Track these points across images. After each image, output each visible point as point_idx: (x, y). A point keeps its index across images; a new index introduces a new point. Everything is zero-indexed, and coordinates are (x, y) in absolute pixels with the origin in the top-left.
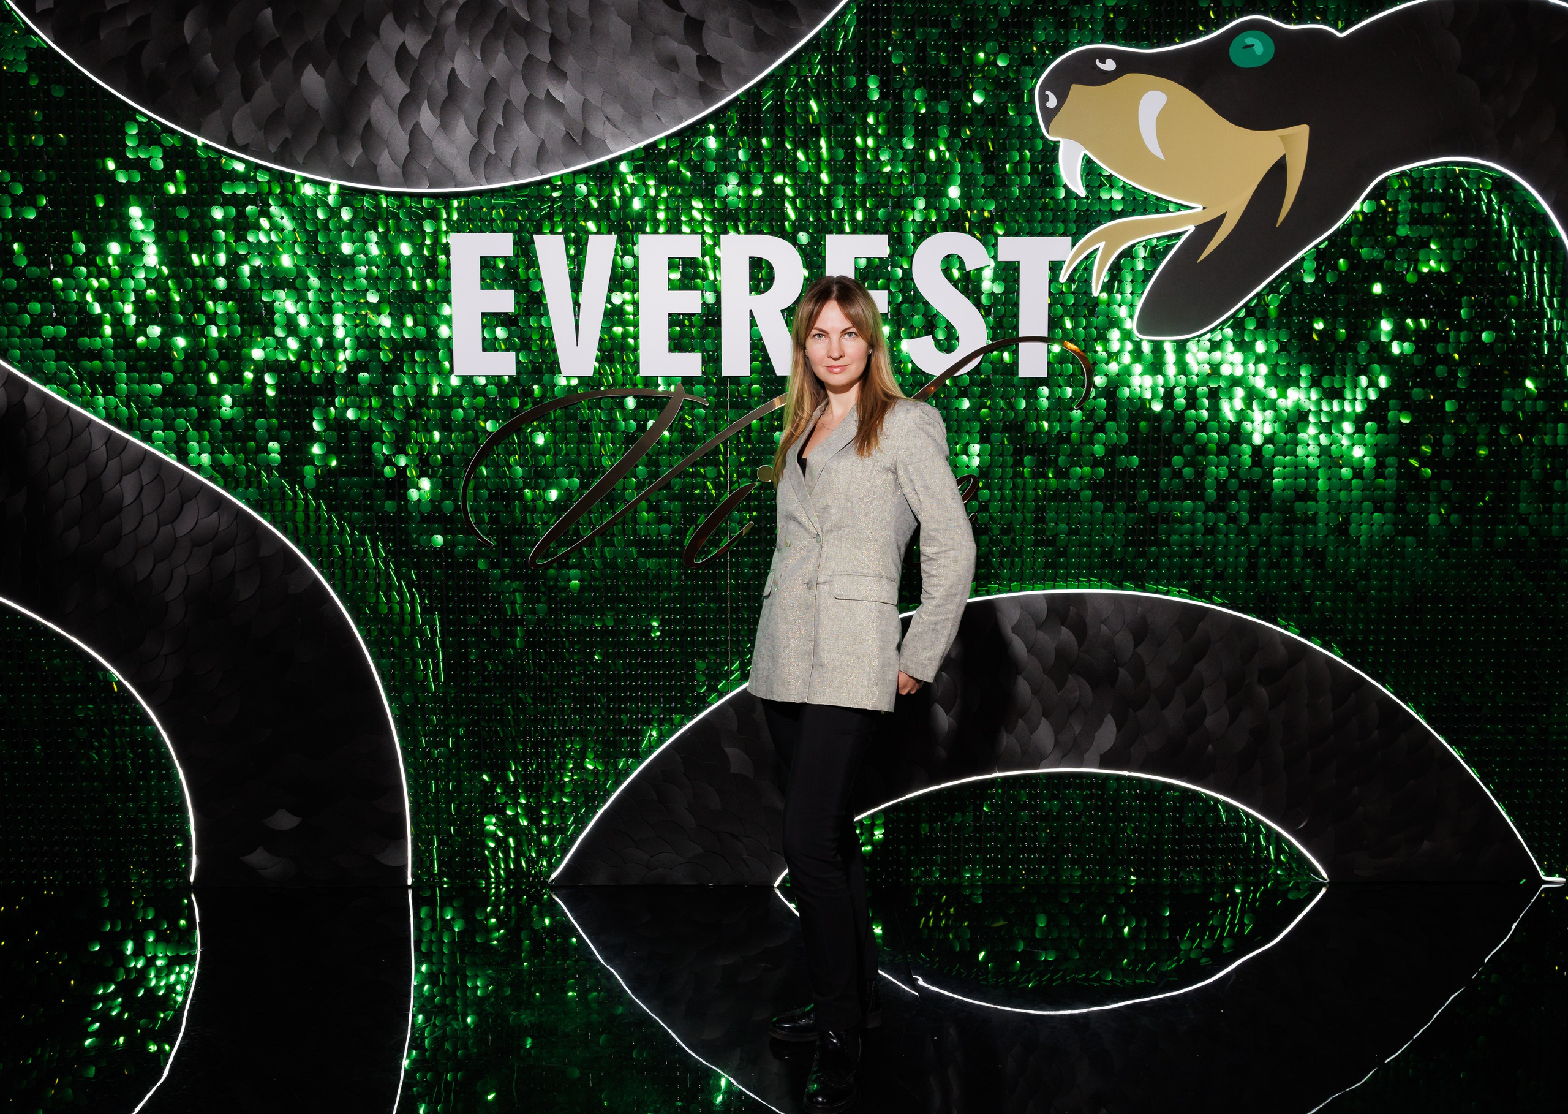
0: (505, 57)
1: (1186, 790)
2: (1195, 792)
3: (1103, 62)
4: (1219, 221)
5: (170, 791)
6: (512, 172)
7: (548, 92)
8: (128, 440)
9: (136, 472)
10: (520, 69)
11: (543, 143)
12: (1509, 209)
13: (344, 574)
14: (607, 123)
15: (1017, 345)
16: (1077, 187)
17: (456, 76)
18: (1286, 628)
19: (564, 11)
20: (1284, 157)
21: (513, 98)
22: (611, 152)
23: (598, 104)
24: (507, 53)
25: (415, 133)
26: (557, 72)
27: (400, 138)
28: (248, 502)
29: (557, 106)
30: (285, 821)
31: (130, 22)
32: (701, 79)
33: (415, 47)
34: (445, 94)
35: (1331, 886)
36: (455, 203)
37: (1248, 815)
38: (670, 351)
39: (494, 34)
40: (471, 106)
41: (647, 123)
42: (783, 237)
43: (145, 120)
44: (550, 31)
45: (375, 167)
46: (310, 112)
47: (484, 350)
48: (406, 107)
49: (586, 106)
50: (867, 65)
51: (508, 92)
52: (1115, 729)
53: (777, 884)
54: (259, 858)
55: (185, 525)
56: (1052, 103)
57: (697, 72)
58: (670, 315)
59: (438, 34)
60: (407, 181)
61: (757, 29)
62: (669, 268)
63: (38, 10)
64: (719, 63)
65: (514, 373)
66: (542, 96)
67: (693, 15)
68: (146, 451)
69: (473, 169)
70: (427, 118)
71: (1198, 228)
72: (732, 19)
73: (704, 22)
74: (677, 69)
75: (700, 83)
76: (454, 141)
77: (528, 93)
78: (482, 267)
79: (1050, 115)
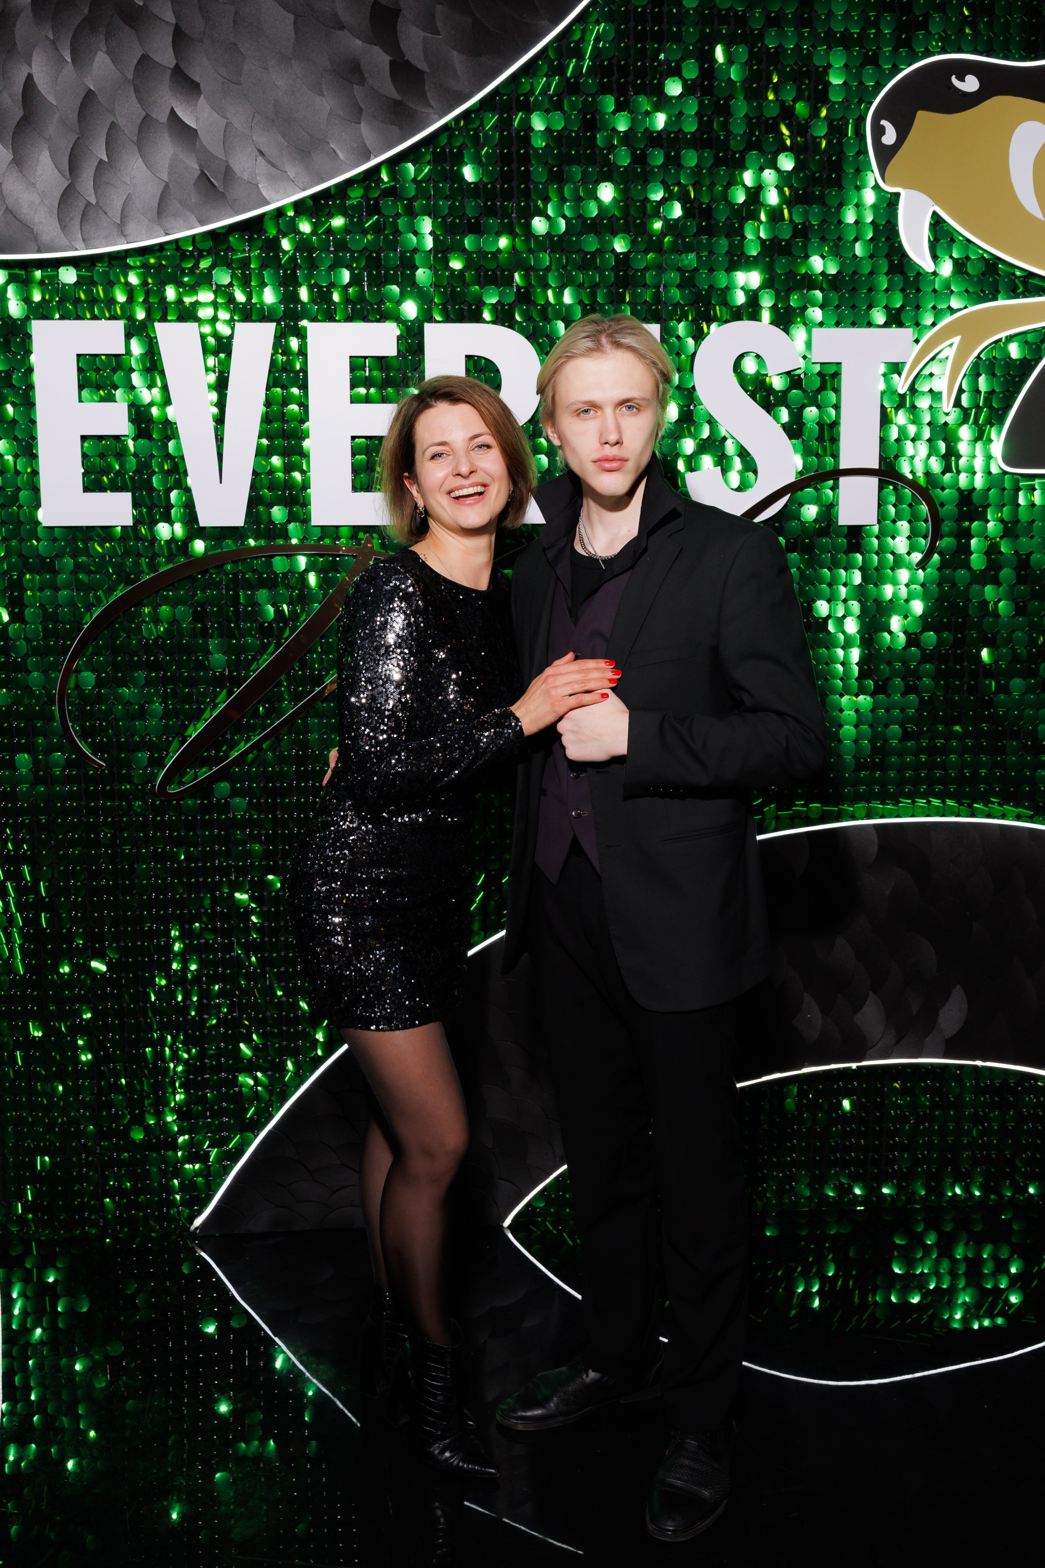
0: (108, 60)
3: (963, 80)
6: (121, 230)
7: (173, 111)
10: (130, 76)
11: (167, 187)
14: (260, 159)
15: (836, 480)
16: (925, 260)
17: (34, 86)
21: (121, 122)
22: (267, 203)
23: (247, 131)
24: (108, 53)
26: (186, 84)
29: (186, 133)
32: (396, 96)
34: (18, 113)
36: (38, 274)
38: (355, 489)
39: (90, 24)
40: (60, 133)
41: (320, 160)
42: (511, 327)
44: (173, 20)
47: (86, 489)
49: (228, 134)
50: (631, 79)
51: (112, 111)
52: (965, 1004)
53: (507, 1222)
56: (890, 137)
57: (390, 83)
58: (353, 438)
61: (476, 23)
62: (352, 370)
64: (421, 72)
65: (130, 522)
66: (163, 117)
69: (64, 226)
72: (439, 8)
73: (397, 12)
74: (362, 81)
75: (395, 101)
76: (34, 185)
77: (144, 114)
78: (80, 370)
79: (885, 155)
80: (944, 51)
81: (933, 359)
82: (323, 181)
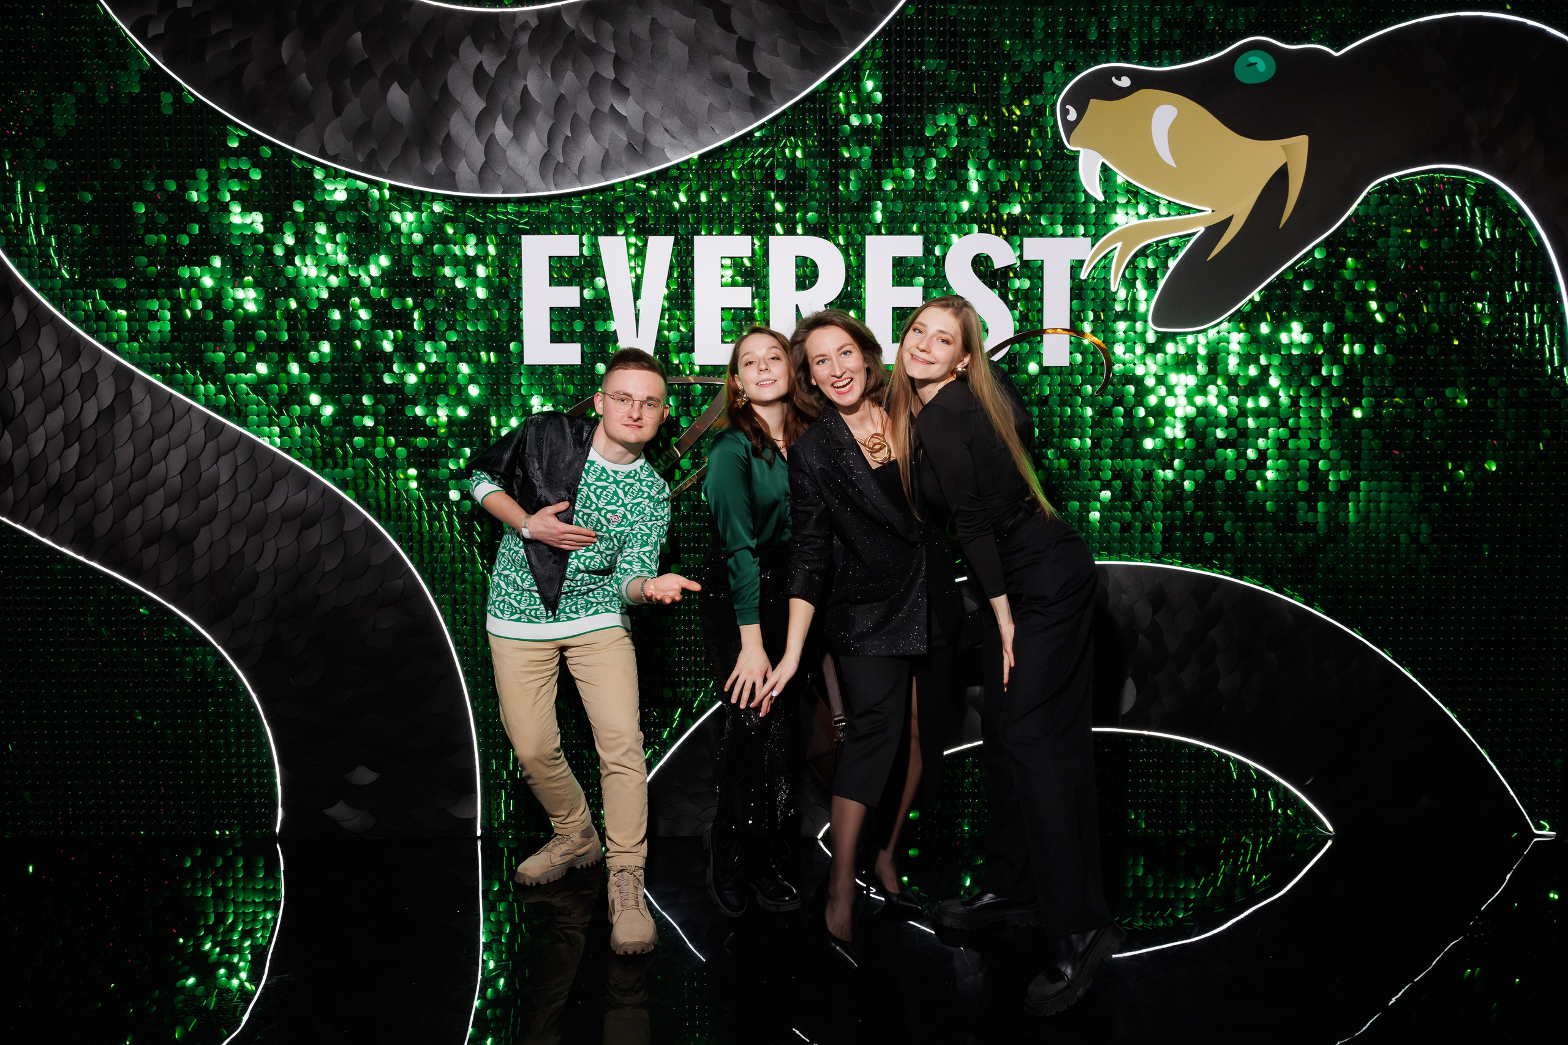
0: (573, 75)
1: (1202, 748)
2: (1209, 750)
3: (1119, 79)
4: (1226, 223)
5: (259, 748)
6: (579, 178)
7: (613, 106)
8: (224, 424)
9: (232, 453)
10: (587, 85)
11: (607, 152)
12: (1491, 213)
13: (421, 547)
14: (666, 134)
15: (1042, 337)
16: (1096, 193)
17: (528, 92)
18: (1291, 597)
19: (628, 34)
20: (1285, 165)
21: (580, 113)
22: (669, 160)
23: (658, 117)
24: (574, 71)
25: (490, 145)
26: (622, 90)
27: (476, 150)
28: (334, 481)
29: (621, 119)
30: (365, 776)
31: (233, 44)
32: (751, 94)
33: (491, 68)
34: (518, 108)
35: (1335, 839)
36: (525, 207)
37: (1257, 771)
38: (723, 341)
39: (563, 55)
40: (543, 121)
41: (703, 134)
42: (826, 238)
43: (246, 135)
44: (614, 51)
45: (454, 174)
46: (395, 124)
47: (552, 341)
48: (483, 121)
49: (647, 119)
50: (903, 82)
51: (575, 107)
52: (1135, 691)
53: (820, 836)
54: (339, 811)
55: (275, 503)
56: (1072, 116)
57: (748, 87)
58: (723, 309)
59: (512, 54)
60: (483, 186)
61: (803, 49)
62: (722, 266)
63: (150, 36)
64: (768, 80)
65: (579, 362)
66: (606, 110)
67: (745, 36)
68: (241, 433)
69: (543, 177)
70: (501, 130)
71: (1207, 229)
72: (780, 40)
73: (754, 43)
74: (730, 85)
75: (751, 97)
76: (525, 151)
77: (594, 107)
78: (551, 266)
79: (1070, 127)
80: (1108, 61)
81: (1105, 257)
82: (705, 147)
